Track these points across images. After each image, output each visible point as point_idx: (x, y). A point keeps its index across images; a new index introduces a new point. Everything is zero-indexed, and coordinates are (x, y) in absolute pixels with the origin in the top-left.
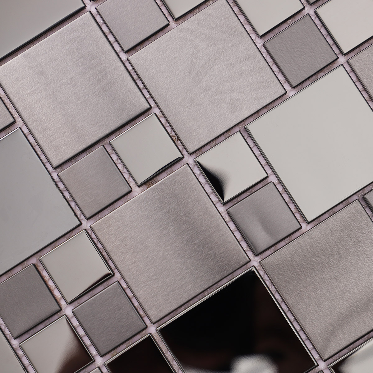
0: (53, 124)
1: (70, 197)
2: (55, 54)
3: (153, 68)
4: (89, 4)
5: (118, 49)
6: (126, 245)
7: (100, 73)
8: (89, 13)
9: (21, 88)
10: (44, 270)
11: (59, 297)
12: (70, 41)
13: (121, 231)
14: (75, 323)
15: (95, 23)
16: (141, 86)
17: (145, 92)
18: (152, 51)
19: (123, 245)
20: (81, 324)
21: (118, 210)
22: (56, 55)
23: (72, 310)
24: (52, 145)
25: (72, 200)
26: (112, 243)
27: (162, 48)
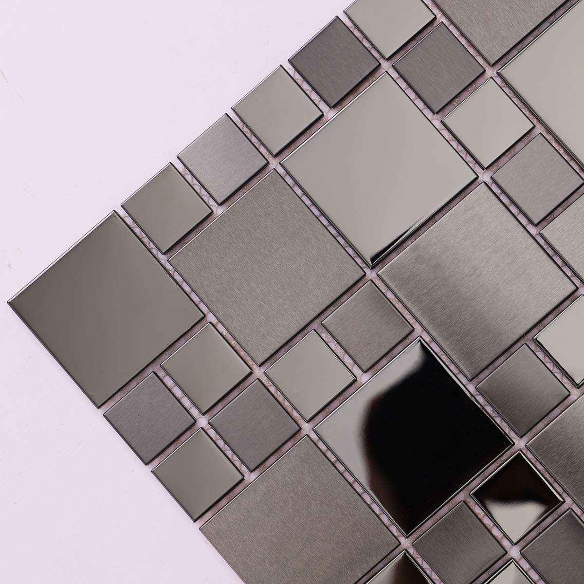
0: (461, 326)
1: (493, 412)
2: (450, 241)
3: (573, 240)
4: (480, 172)
5: (524, 221)
6: (574, 463)
7: (509, 255)
8: (484, 185)
9: (414, 288)
10: (477, 505)
11: (500, 536)
12: (466, 222)
13: (564, 446)
14: (526, 566)
15: (494, 196)
16: (560, 262)
17: (565, 269)
18: (568, 219)
19: (570, 463)
20: (533, 567)
21: (557, 420)
22: (452, 241)
23: (520, 551)
24: (463, 352)
25: (497, 415)
26: (556, 463)
27: (580, 214)
